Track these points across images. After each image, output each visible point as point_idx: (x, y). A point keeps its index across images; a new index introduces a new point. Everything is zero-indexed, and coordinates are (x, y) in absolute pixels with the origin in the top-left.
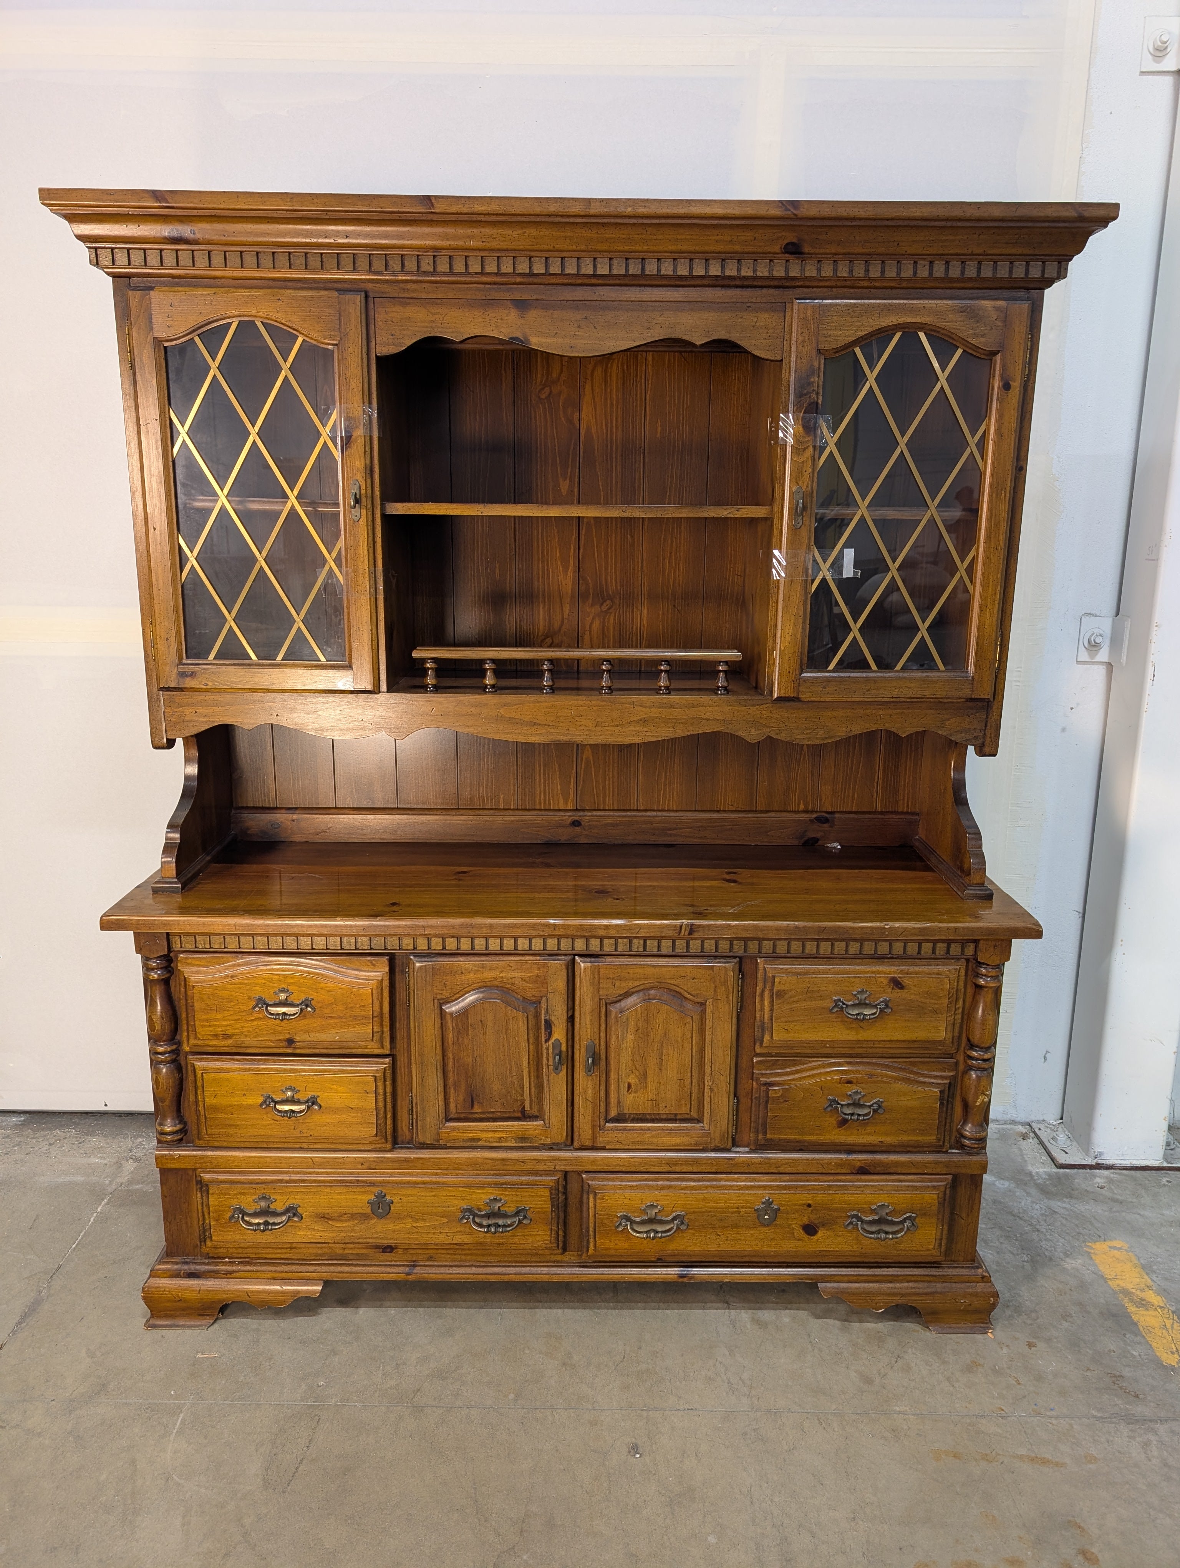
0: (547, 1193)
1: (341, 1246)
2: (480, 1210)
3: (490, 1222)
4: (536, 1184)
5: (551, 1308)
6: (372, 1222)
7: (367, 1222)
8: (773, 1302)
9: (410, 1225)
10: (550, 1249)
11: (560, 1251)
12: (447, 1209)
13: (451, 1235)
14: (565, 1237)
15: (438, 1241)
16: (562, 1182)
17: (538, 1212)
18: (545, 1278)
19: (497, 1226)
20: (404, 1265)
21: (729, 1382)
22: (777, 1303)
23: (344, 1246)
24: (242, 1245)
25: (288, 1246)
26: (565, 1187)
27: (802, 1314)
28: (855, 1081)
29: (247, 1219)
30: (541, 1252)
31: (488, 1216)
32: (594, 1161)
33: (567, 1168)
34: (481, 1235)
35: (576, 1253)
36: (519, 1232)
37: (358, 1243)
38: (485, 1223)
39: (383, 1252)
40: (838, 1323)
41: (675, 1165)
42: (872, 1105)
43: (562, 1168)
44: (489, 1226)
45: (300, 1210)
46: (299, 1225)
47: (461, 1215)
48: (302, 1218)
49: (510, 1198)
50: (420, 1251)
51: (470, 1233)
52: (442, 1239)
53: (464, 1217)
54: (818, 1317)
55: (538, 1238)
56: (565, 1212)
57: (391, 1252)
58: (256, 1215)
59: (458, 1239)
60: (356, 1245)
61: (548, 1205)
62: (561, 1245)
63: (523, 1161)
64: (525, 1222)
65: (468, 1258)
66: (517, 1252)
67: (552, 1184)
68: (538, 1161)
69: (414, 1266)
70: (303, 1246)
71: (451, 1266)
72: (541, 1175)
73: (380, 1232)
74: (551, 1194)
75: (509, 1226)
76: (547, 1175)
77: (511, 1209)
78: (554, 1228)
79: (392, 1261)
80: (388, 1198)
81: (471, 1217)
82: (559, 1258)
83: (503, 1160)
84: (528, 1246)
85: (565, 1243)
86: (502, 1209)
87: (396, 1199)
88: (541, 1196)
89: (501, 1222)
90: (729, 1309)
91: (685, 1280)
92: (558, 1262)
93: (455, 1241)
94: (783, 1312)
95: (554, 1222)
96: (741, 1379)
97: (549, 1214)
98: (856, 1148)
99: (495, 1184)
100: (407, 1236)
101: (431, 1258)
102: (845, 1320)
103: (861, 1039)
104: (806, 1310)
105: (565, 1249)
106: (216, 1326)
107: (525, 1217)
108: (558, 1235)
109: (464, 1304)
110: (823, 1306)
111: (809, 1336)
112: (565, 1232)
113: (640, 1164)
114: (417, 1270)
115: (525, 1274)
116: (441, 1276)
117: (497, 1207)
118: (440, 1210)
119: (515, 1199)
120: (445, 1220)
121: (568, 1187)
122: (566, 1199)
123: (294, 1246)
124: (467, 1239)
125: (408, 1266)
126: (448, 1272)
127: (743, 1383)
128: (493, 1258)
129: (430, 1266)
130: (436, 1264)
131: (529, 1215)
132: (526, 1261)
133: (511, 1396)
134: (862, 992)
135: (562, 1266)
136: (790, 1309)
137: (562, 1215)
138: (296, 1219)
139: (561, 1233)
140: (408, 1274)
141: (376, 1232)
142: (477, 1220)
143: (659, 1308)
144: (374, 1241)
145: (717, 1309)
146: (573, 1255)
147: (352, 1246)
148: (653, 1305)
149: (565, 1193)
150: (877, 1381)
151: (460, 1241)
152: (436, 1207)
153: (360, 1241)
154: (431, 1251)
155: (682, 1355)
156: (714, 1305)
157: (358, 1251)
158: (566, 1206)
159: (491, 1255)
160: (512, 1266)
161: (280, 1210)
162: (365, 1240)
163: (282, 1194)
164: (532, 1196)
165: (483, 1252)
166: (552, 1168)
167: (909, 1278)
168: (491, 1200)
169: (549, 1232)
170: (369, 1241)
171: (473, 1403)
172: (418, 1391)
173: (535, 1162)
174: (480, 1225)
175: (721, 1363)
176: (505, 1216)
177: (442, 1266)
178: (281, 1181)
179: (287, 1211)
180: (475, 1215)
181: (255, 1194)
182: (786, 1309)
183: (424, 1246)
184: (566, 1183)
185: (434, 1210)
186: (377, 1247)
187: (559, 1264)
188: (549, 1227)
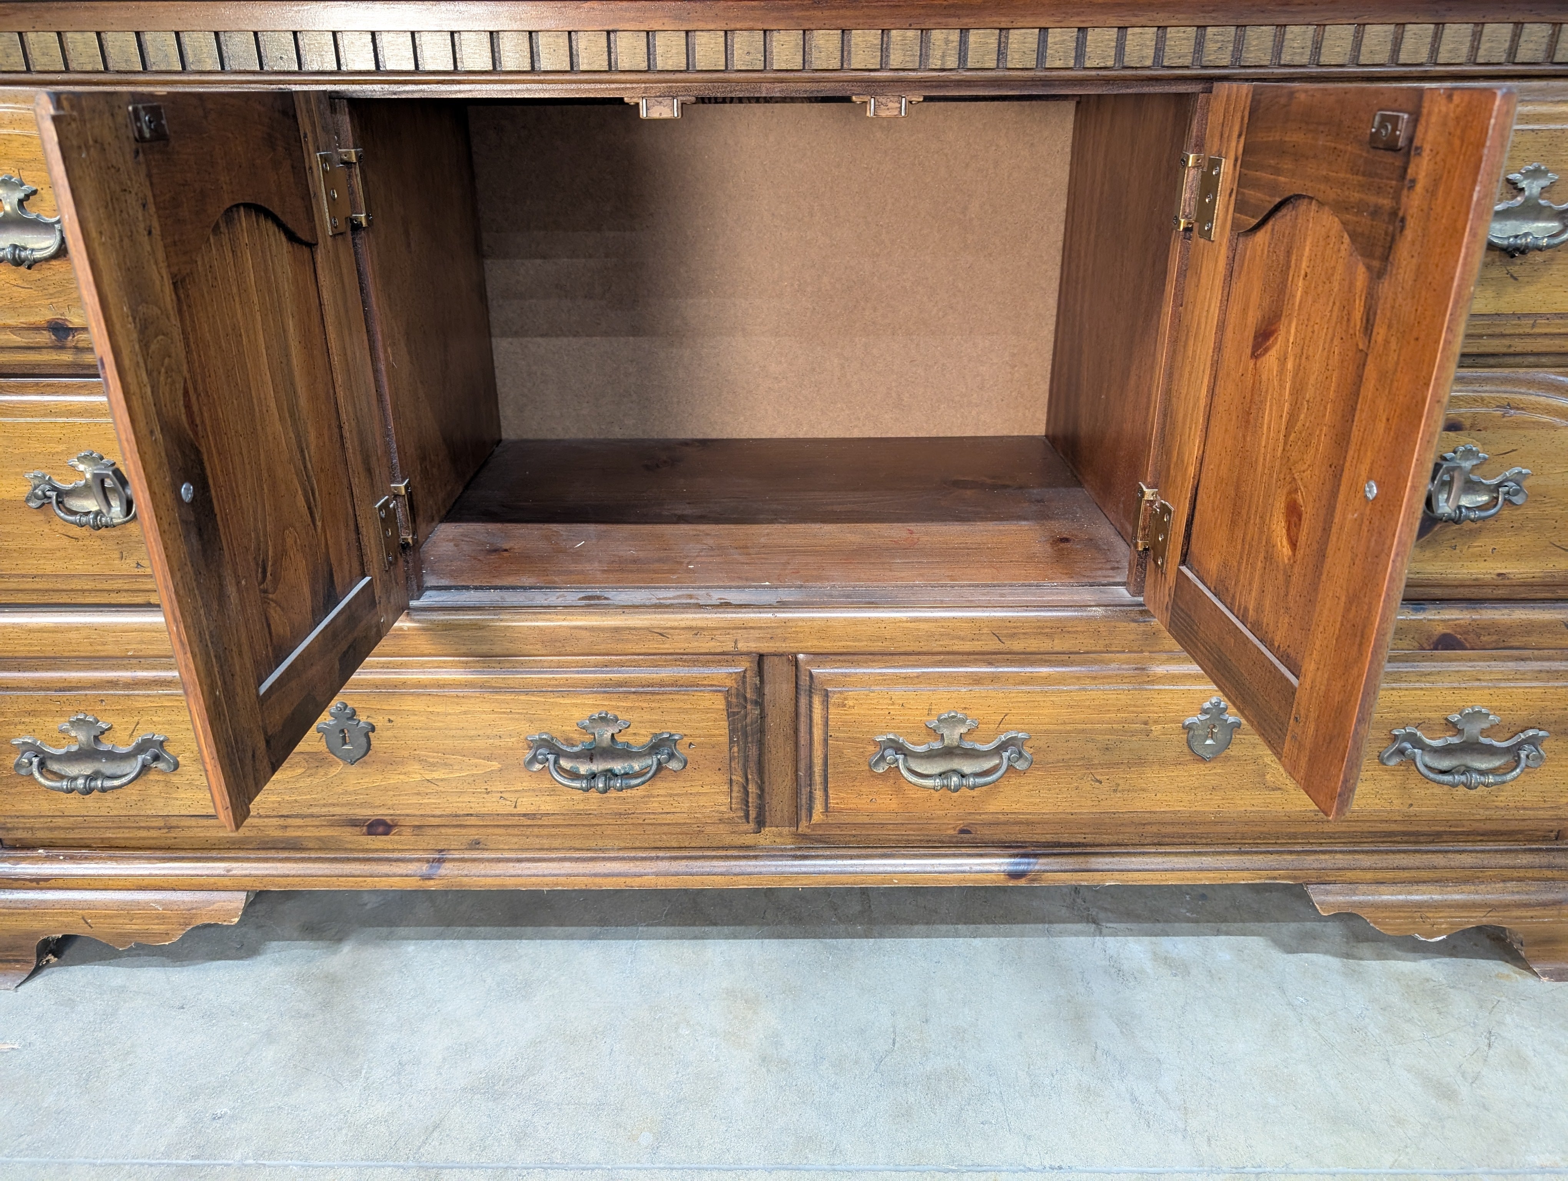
0: (719, 703)
1: (275, 822)
2: (570, 743)
3: (597, 767)
4: (693, 685)
5: (735, 937)
6: (334, 771)
7: (321, 771)
8: (1189, 920)
9: (418, 777)
10: (730, 822)
11: (752, 826)
12: (497, 742)
13: (512, 797)
14: (761, 796)
15: (484, 810)
16: (752, 680)
17: (701, 745)
18: (720, 882)
19: (610, 774)
20: (419, 860)
21: (1134, 1100)
22: (1197, 921)
23: (281, 822)
24: (60, 822)
25: (160, 823)
26: (760, 690)
27: (1255, 944)
28: (1467, 423)
29: (55, 767)
30: (709, 829)
31: (590, 754)
32: (824, 630)
33: (765, 647)
34: (579, 796)
35: (786, 830)
36: (661, 788)
37: (312, 816)
38: (584, 768)
39: (369, 834)
40: (1335, 962)
41: (1013, 636)
42: (1500, 485)
43: (754, 646)
44: (594, 776)
45: (170, 749)
46: (175, 779)
47: (529, 755)
48: (177, 766)
49: (634, 716)
50: (450, 831)
51: (552, 792)
52: (492, 805)
53: (534, 759)
54: (1290, 950)
55: (703, 801)
56: (761, 744)
57: (386, 834)
58: (71, 757)
59: (527, 804)
60: (308, 821)
61: (721, 730)
62: (753, 814)
63: (662, 634)
64: (674, 765)
65: (556, 843)
66: (659, 829)
67: (730, 683)
68: (697, 631)
69: (441, 861)
70: (193, 822)
71: (519, 860)
72: (706, 664)
73: (355, 793)
74: (729, 705)
75: (637, 775)
76: (719, 663)
77: (640, 737)
78: (738, 778)
79: (394, 850)
80: (363, 718)
81: (551, 757)
82: (750, 839)
83: (616, 630)
84: (680, 818)
85: (761, 809)
86: (620, 739)
87: (379, 721)
88: (707, 711)
89: (618, 766)
90: (1101, 934)
91: (1022, 883)
92: (748, 848)
93: (521, 810)
94: (1213, 939)
95: (737, 766)
96: (1158, 1092)
97: (727, 748)
98: (1438, 592)
99: (601, 685)
100: (414, 800)
101: (476, 845)
102: (1348, 956)
103: (1505, 309)
104: (1259, 935)
105: (761, 823)
106: (38, 982)
107: (671, 756)
108: (747, 793)
109: (559, 930)
110: (1293, 926)
111: (1282, 990)
112: (762, 789)
113: (930, 635)
114: (447, 869)
115: (677, 874)
116: (498, 881)
117: (609, 735)
118: (480, 743)
119: (647, 716)
120: (495, 765)
121: (767, 690)
122: (762, 716)
123: (174, 822)
124: (546, 805)
125: (428, 861)
126: (512, 872)
127: (1167, 1100)
128: (609, 843)
129: (474, 860)
130: (486, 855)
131: (682, 750)
132: (680, 848)
133: (646, 1139)
134: (1536, 173)
135: (756, 857)
136: (1227, 934)
137: (753, 751)
138: (161, 765)
139: (752, 789)
140: (429, 878)
141: (346, 792)
142: (565, 763)
143: (957, 935)
144: (344, 811)
145: (1076, 934)
146: (780, 835)
147: (299, 822)
148: (944, 928)
149: (759, 703)
150: (1464, 1091)
151: (531, 809)
152: (471, 738)
153: (314, 810)
154: (473, 831)
155: (1020, 1036)
156: (1069, 926)
157: (316, 833)
158: (762, 731)
159: (602, 836)
160: (651, 859)
161: (123, 749)
162: (324, 810)
163: (121, 712)
164: (686, 711)
165: (585, 831)
166: (729, 647)
167: (1507, 873)
168: (592, 720)
169: (726, 788)
170: (337, 810)
171: (557, 1157)
172: (436, 1127)
173: (689, 635)
174: (574, 775)
175: (1107, 1053)
176: (627, 753)
177: (499, 860)
178: (113, 684)
179: (141, 748)
180: (559, 754)
181: (61, 713)
182: (1218, 933)
183: (457, 821)
184: (762, 681)
185: (467, 743)
186: (354, 823)
187: (747, 851)
188: (726, 777)
